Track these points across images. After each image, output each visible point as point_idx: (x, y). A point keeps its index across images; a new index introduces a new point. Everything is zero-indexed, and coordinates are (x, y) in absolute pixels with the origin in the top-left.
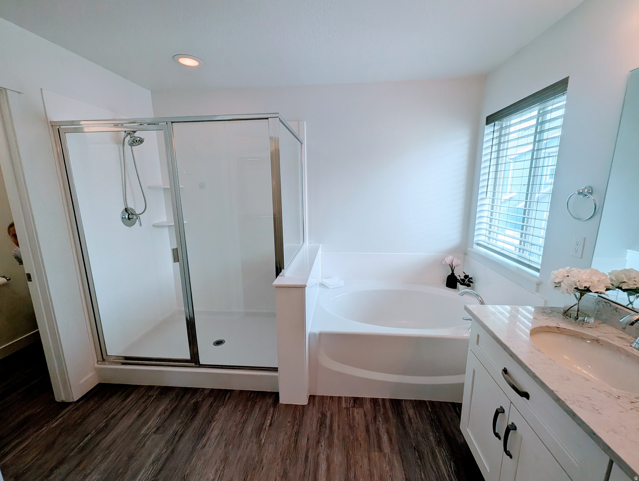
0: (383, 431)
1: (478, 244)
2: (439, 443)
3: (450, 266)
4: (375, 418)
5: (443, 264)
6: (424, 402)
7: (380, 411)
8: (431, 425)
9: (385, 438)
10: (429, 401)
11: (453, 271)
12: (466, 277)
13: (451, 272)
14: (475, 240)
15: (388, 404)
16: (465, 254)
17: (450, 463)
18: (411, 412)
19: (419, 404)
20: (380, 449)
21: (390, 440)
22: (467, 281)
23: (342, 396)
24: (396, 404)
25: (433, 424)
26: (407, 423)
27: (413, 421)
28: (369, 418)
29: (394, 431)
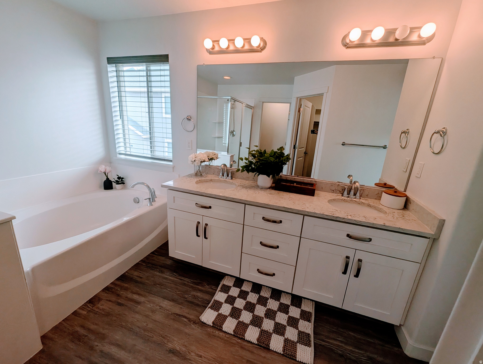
0: (130, 295)
1: (120, 154)
2: (162, 272)
3: (104, 173)
4: (118, 295)
5: (99, 173)
6: (138, 263)
7: (117, 290)
8: (152, 269)
9: (135, 297)
10: (140, 261)
11: (107, 177)
12: (119, 178)
13: (106, 178)
14: (117, 151)
15: (118, 283)
16: (110, 163)
17: (174, 274)
18: (136, 273)
19: (137, 267)
20: (138, 303)
21: (139, 294)
22: (121, 181)
23: (75, 310)
24: (123, 278)
25: (152, 268)
26: (139, 279)
27: (141, 276)
28: (114, 298)
29: (136, 289)
